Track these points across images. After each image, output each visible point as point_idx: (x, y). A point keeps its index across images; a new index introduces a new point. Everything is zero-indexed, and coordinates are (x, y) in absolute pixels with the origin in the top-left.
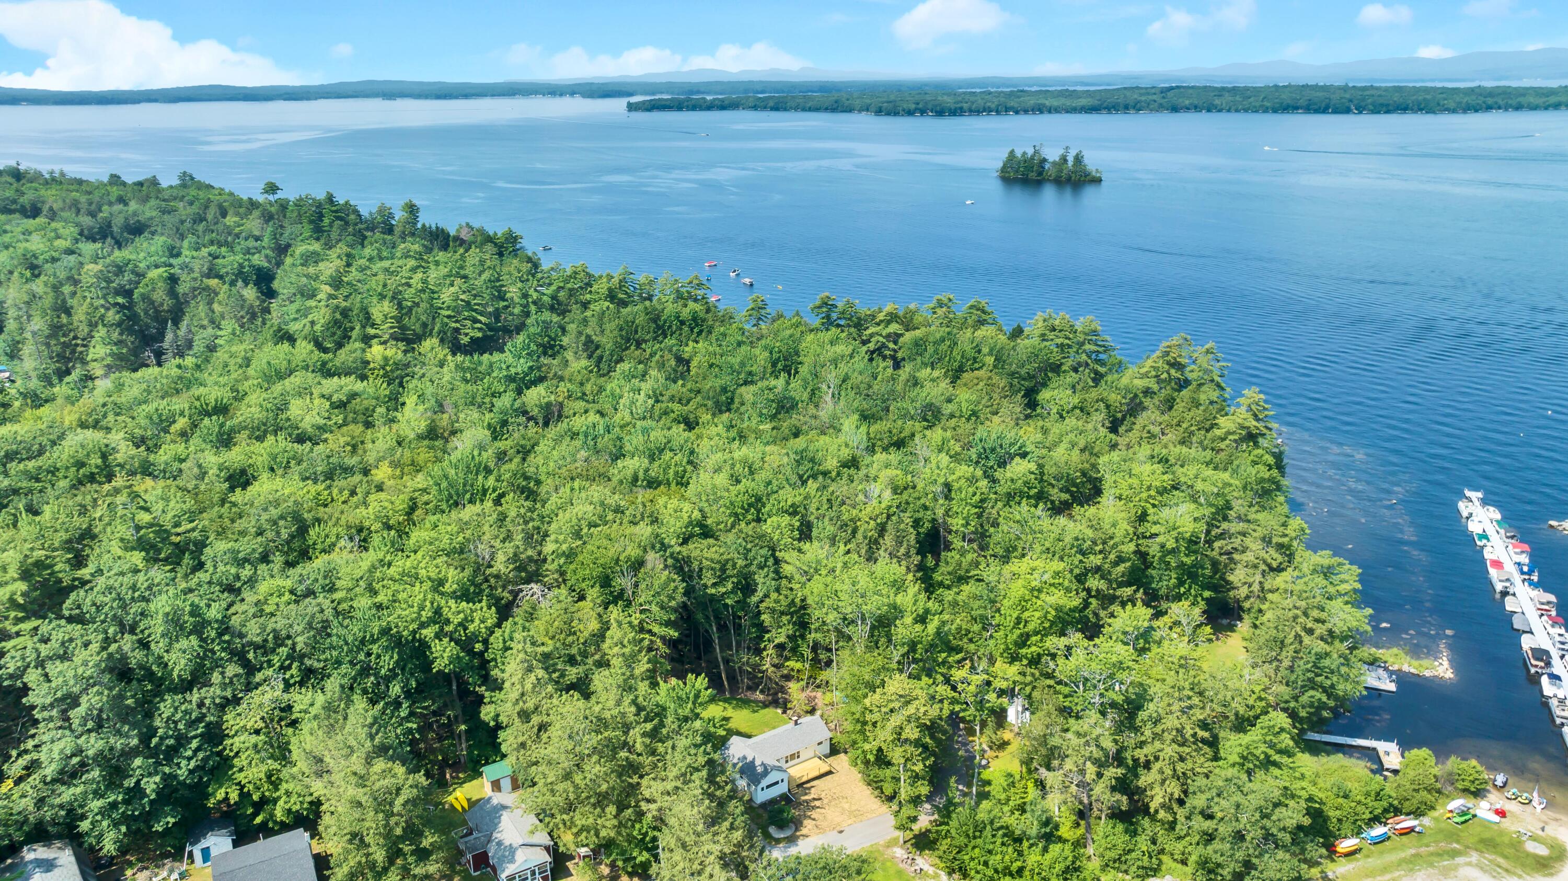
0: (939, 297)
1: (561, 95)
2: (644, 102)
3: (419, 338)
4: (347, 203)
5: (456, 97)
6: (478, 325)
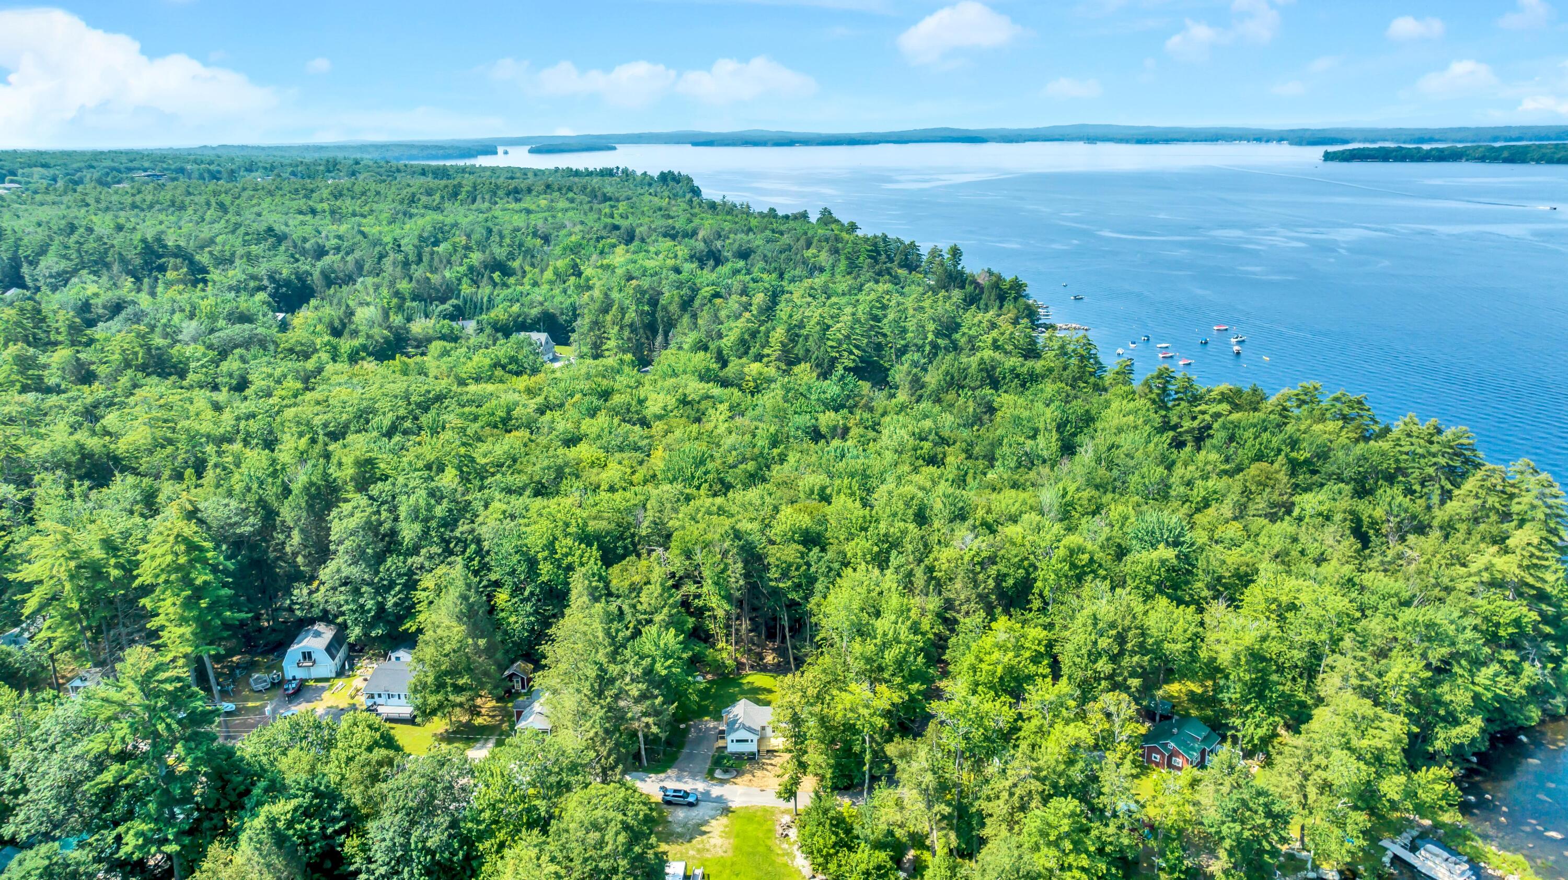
0: (1305, 384)
1: (1267, 141)
2: (1343, 152)
3: (798, 361)
4: (912, 243)
5: (1157, 142)
6: (852, 357)
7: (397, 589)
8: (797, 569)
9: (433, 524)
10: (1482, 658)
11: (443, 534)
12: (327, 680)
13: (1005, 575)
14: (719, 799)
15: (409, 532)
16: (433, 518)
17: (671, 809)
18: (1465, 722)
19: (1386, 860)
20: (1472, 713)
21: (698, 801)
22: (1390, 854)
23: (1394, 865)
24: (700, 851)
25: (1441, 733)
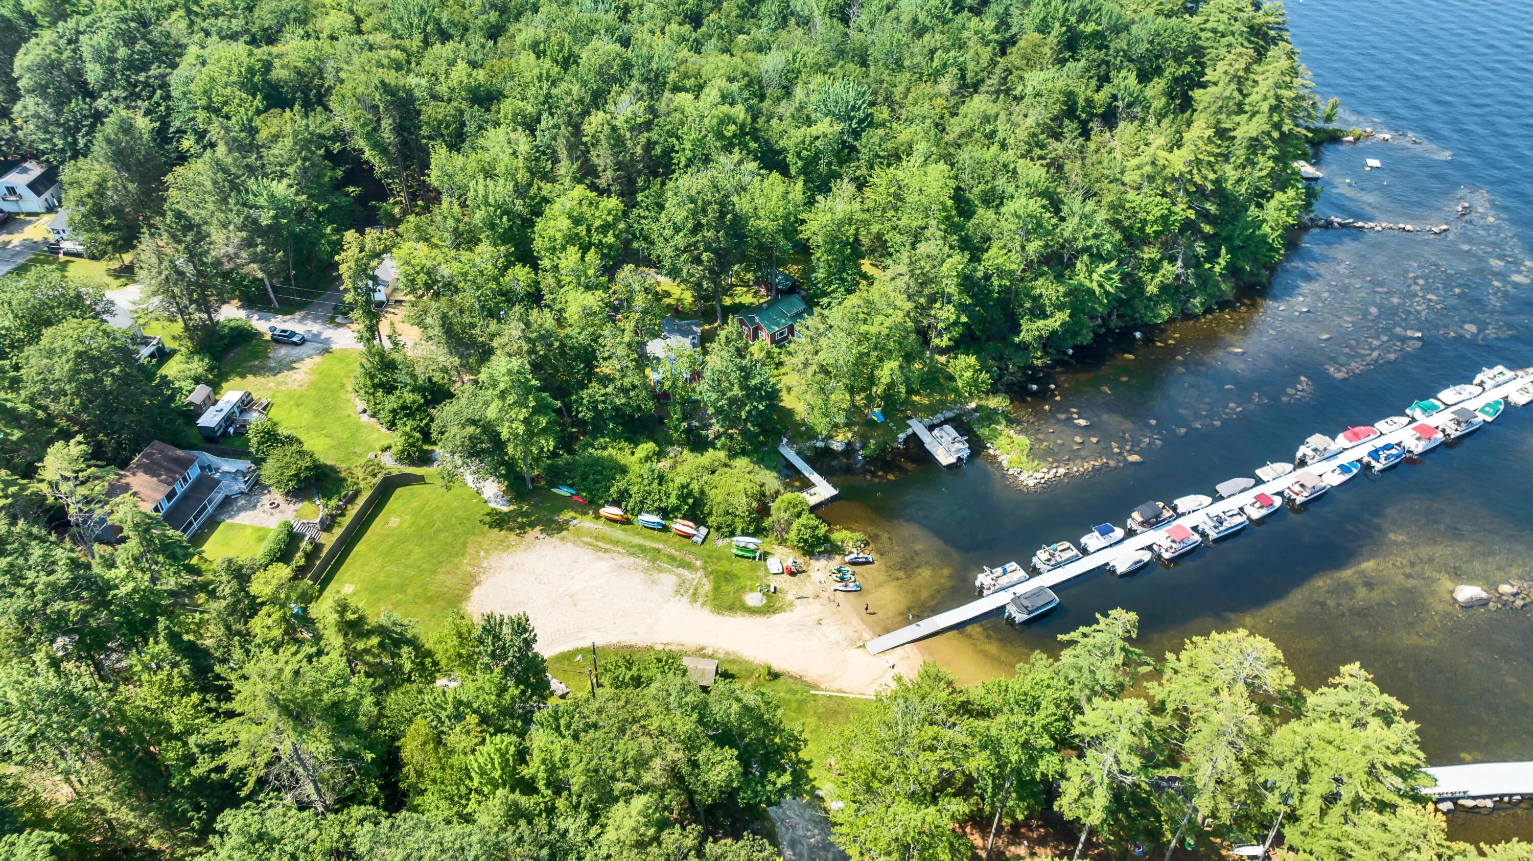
7: (84, 130)
8: (447, 128)
9: (117, 67)
10: (1104, 253)
11: (129, 77)
12: (36, 214)
13: (656, 143)
14: (327, 341)
15: (94, 73)
16: (116, 60)
17: (277, 346)
18: (1052, 315)
19: (902, 436)
20: (1060, 307)
21: (303, 341)
22: (909, 431)
23: (906, 441)
24: (279, 384)
25: (1025, 324)
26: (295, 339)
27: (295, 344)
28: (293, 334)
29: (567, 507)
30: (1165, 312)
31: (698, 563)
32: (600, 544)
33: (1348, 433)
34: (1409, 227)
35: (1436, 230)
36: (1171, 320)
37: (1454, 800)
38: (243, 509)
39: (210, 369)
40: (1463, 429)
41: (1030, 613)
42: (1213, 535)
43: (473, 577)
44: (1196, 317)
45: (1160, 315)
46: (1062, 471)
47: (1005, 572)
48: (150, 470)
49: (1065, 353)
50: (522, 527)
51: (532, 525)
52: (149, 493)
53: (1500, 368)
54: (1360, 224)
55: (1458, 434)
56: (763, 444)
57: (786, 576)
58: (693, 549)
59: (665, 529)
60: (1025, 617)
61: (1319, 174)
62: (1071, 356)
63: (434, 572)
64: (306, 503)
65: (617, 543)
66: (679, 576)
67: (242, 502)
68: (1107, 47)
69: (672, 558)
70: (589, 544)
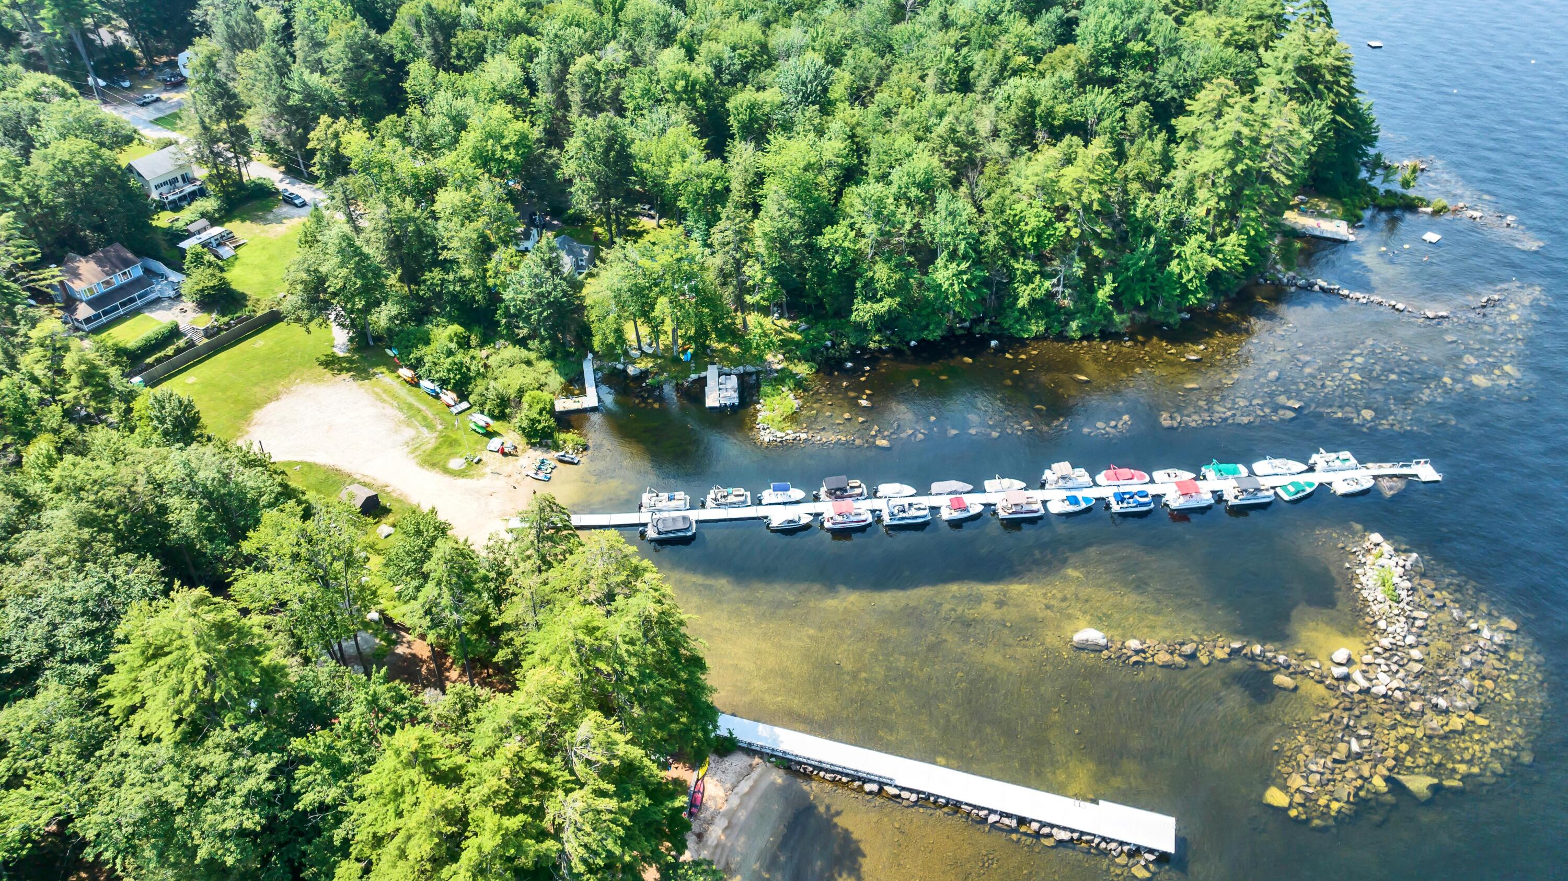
17: (283, 204)
18: (881, 300)
19: (694, 376)
20: (891, 294)
21: (304, 204)
22: (703, 374)
23: (695, 381)
24: (263, 231)
25: (858, 303)
26: (297, 202)
27: (296, 205)
28: (298, 197)
29: (384, 364)
30: (1036, 327)
31: (440, 427)
32: (384, 396)
33: (1111, 472)
34: (1400, 306)
35: (1430, 314)
36: (1037, 338)
37: (881, 785)
38: (164, 308)
39: (218, 210)
40: (1243, 500)
41: (659, 533)
42: (887, 520)
43: (278, 394)
44: (1072, 340)
45: (1028, 331)
46: (803, 436)
47: (670, 499)
48: (99, 262)
49: (908, 343)
50: (340, 370)
51: (348, 370)
52: (90, 276)
53: (1346, 454)
54: (1346, 292)
55: (1237, 502)
56: (573, 354)
57: (499, 455)
58: (447, 417)
59: (437, 397)
60: (655, 536)
61: (1352, 238)
62: (910, 348)
63: (256, 384)
64: (206, 315)
65: (395, 397)
66: (418, 432)
67: (166, 304)
68: (1155, 71)
69: (425, 418)
70: (376, 394)
